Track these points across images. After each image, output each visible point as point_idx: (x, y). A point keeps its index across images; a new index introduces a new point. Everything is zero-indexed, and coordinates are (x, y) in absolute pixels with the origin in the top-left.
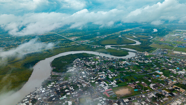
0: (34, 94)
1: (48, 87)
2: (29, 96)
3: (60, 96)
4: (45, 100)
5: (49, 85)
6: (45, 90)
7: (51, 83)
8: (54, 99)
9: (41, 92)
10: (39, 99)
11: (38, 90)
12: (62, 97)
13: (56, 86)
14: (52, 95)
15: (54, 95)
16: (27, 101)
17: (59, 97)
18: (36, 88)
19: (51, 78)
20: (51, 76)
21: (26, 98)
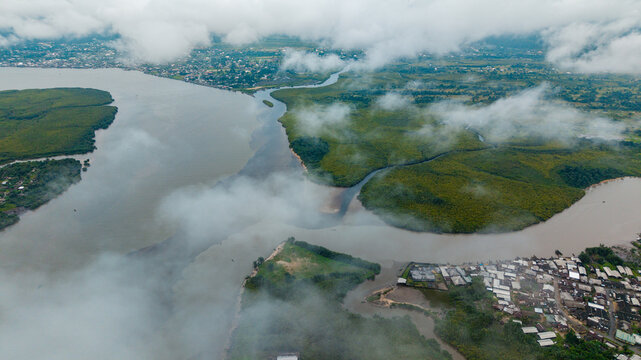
0: (540, 267)
1: (599, 274)
2: (526, 263)
3: (626, 327)
4: (564, 304)
5: (605, 268)
6: (581, 275)
7: (619, 267)
8: (596, 319)
9: (565, 271)
10: (546, 287)
11: (560, 262)
12: (630, 331)
13: (631, 283)
14: (599, 304)
15: (602, 308)
16: (512, 272)
17: (620, 326)
18: (558, 253)
19: (629, 250)
20: (634, 244)
21: (514, 264)
